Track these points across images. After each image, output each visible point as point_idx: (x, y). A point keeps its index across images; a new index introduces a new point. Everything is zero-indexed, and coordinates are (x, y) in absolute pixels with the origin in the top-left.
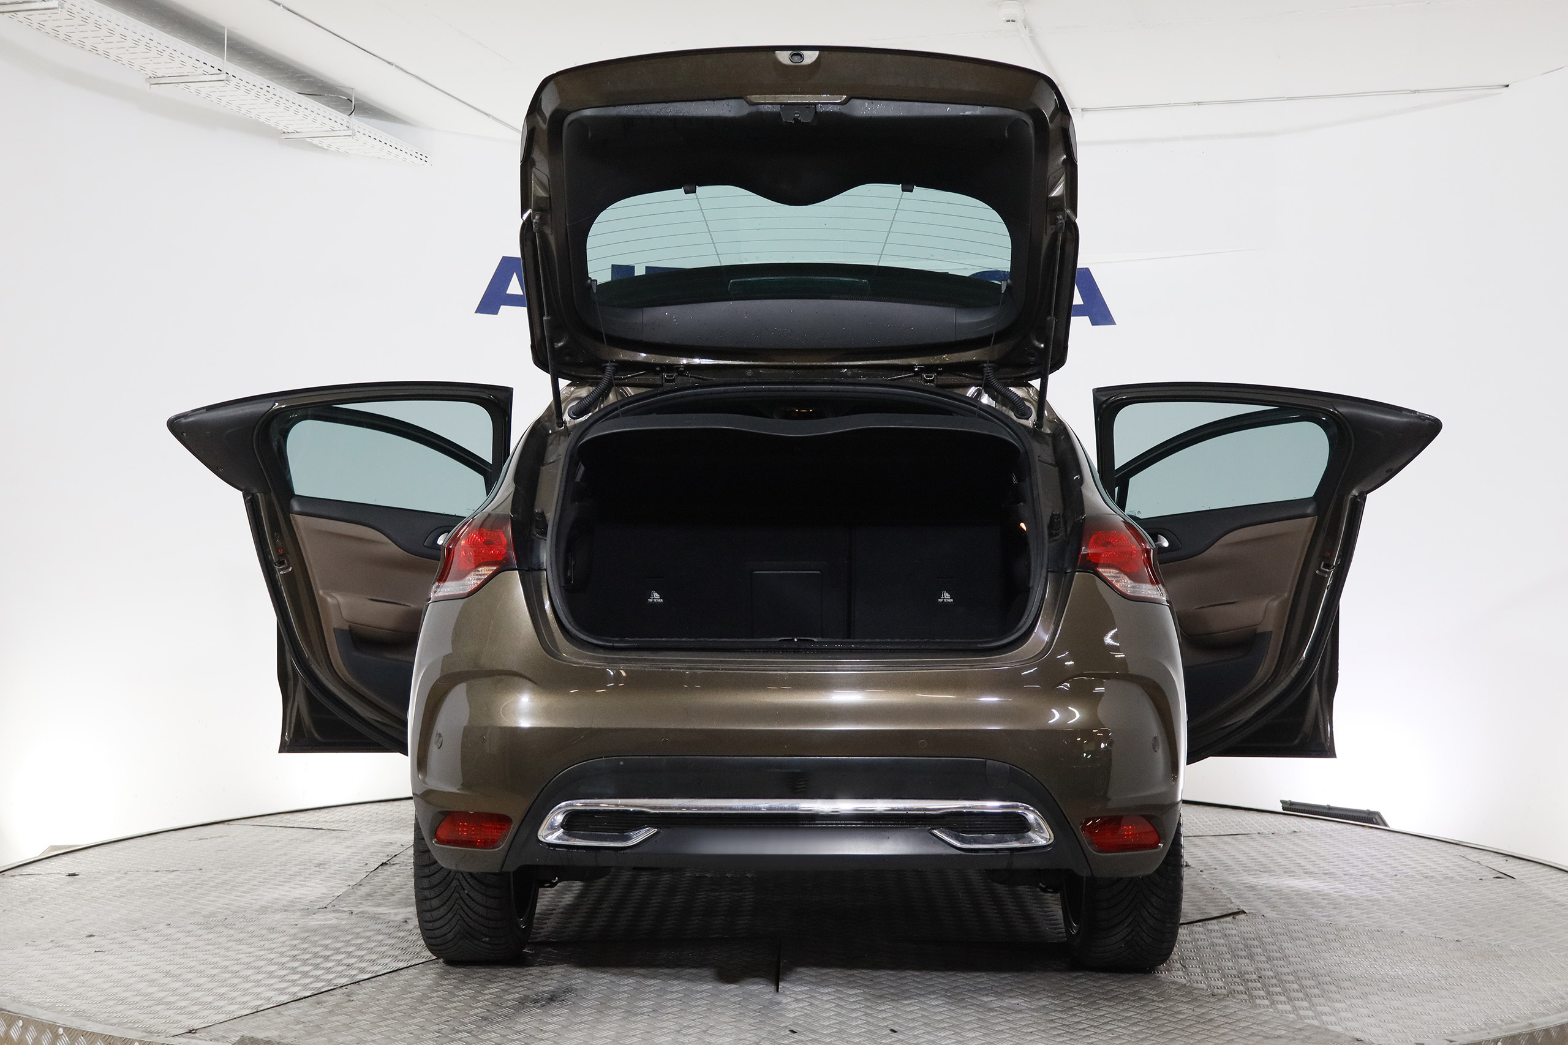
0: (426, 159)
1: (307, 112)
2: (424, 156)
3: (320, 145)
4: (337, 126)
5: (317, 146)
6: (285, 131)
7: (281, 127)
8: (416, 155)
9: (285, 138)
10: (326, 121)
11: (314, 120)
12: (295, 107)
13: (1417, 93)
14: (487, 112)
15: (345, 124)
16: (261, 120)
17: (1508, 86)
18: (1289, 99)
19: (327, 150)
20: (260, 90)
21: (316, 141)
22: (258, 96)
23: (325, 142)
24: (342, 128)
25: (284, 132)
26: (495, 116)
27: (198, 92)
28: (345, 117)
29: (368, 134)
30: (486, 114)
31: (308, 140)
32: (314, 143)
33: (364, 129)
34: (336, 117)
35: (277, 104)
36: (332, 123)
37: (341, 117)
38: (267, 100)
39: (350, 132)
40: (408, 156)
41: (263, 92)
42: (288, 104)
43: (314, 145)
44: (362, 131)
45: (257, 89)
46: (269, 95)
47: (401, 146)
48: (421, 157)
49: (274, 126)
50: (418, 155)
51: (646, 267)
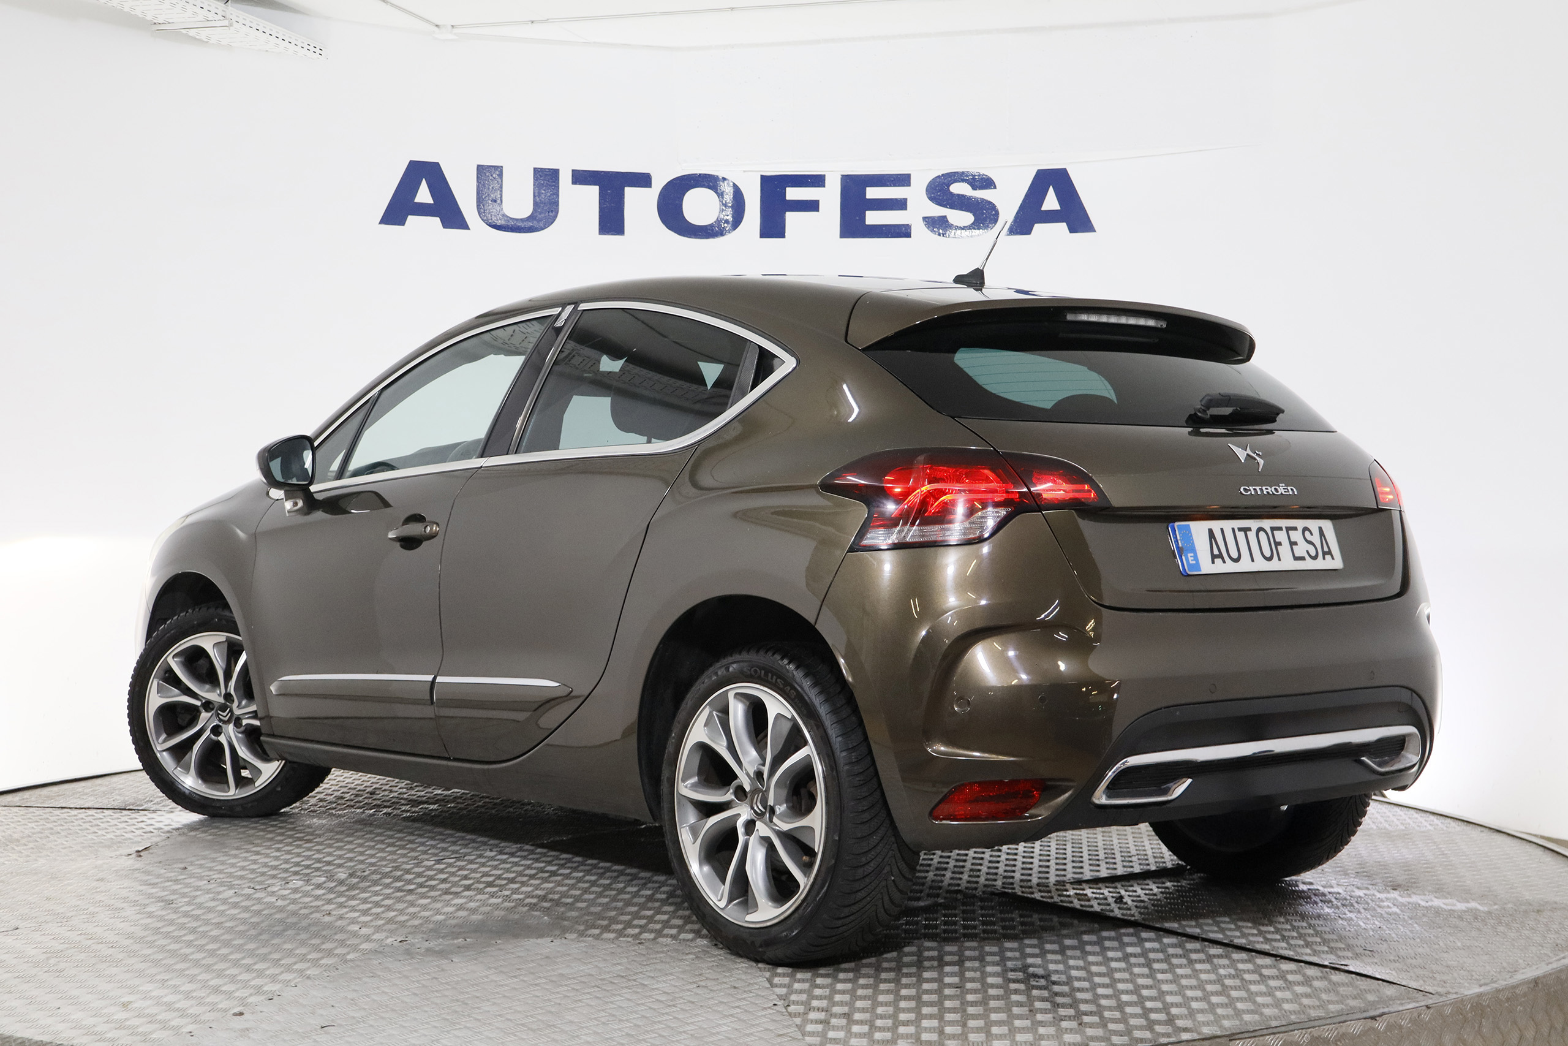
0: (321, 52)
2: (318, 48)
3: (197, 37)
4: (211, 16)
5: (193, 38)
6: (156, 22)
7: (149, 18)
8: (309, 47)
9: (156, 29)
11: (184, 9)
15: (220, 13)
16: (125, 10)
19: (207, 42)
21: (192, 33)
23: (203, 34)
24: (217, 17)
28: (221, 5)
31: (183, 31)
32: (191, 35)
33: (244, 19)
34: (210, 6)
36: (204, 12)
37: (215, 6)
39: (226, 23)
40: (298, 49)
44: (241, 21)
47: (290, 37)
48: (315, 50)
49: (141, 16)
50: (311, 48)
51: (573, 171)
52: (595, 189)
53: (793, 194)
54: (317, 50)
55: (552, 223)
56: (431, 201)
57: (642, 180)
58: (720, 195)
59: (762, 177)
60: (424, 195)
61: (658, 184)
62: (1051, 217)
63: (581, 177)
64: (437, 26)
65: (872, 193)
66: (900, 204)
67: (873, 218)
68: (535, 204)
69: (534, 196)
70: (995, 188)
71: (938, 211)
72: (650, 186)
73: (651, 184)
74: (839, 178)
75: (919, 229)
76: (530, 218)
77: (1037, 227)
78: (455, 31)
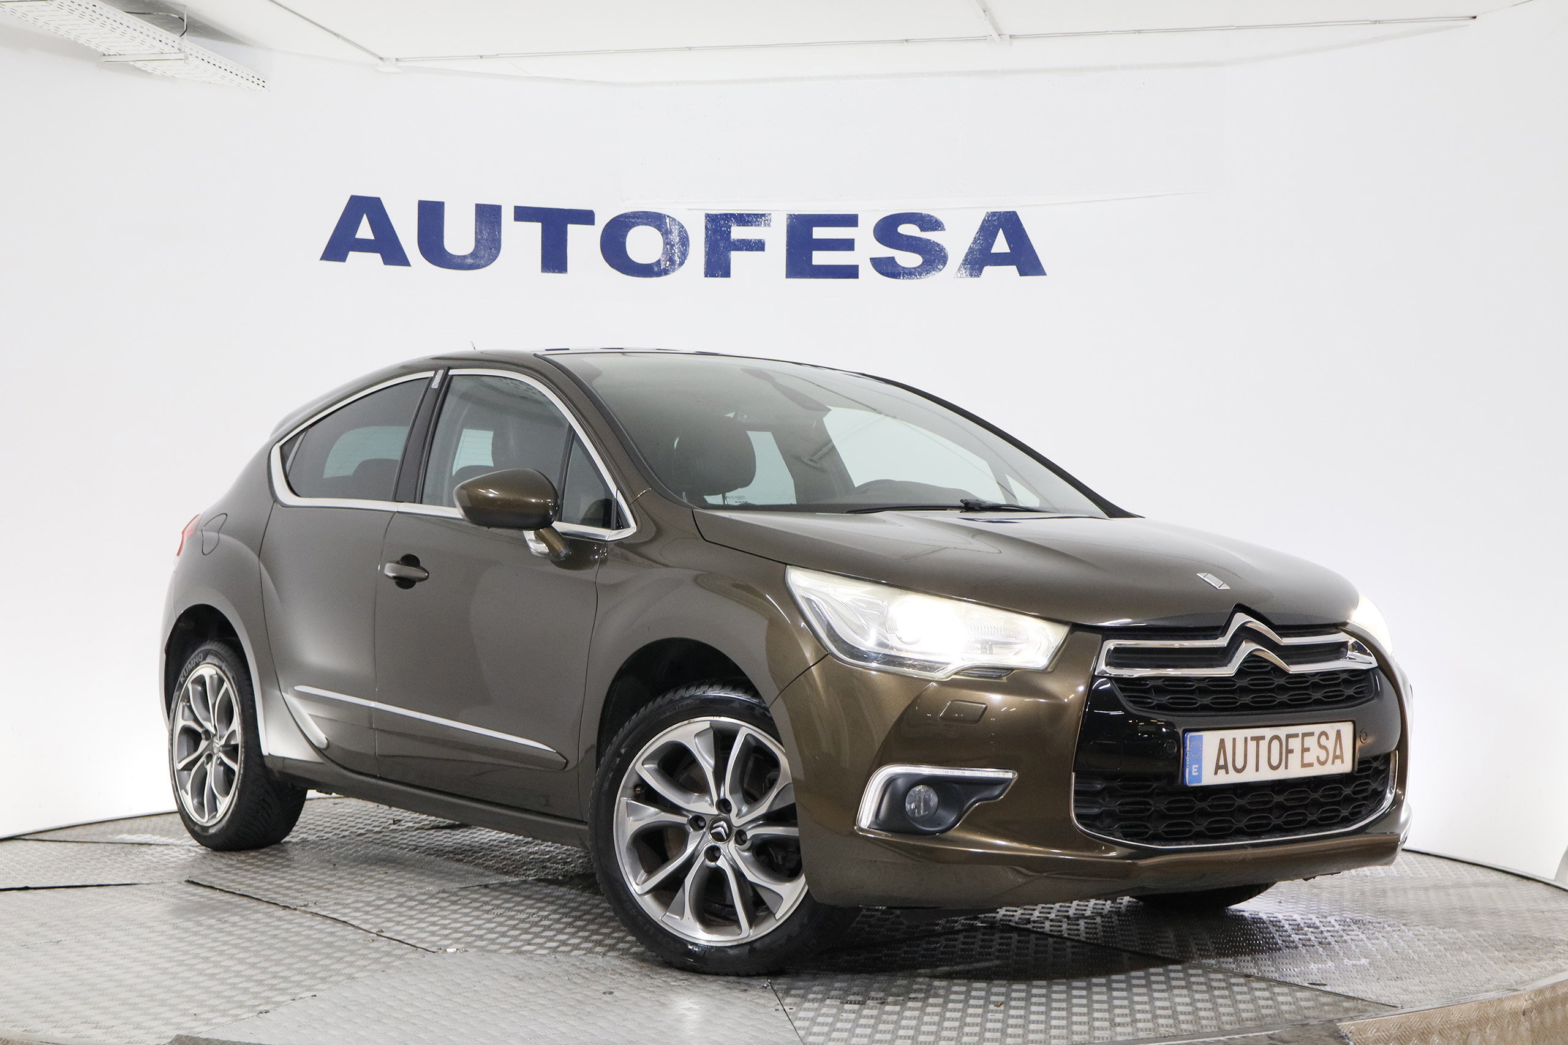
0: (263, 84)
1: (136, 34)
2: (261, 80)
3: (143, 69)
4: (167, 49)
5: (139, 70)
6: (106, 53)
7: (102, 49)
8: (253, 80)
9: (103, 60)
10: (156, 43)
11: (143, 42)
12: (123, 28)
13: (1377, 24)
14: (337, 32)
15: (177, 46)
16: (80, 42)
17: (1475, 17)
18: (1238, 28)
19: (151, 74)
20: (85, 10)
21: (139, 65)
22: (82, 16)
23: (151, 67)
24: (174, 50)
25: (104, 55)
26: (345, 36)
27: (13, 11)
28: (175, 37)
29: (201, 57)
30: (335, 34)
31: (131, 63)
33: (197, 52)
34: (167, 38)
35: (103, 25)
36: (163, 45)
37: (171, 37)
38: (92, 21)
39: (182, 56)
40: (244, 81)
41: (89, 12)
42: (115, 25)
43: (137, 68)
44: (195, 54)
45: (82, 9)
46: (95, 16)
47: (237, 70)
48: (258, 82)
49: (94, 48)
50: (255, 80)
51: (515, 207)
52: (538, 226)
53: (738, 233)
54: (260, 82)
55: (494, 260)
56: (372, 237)
57: (586, 217)
58: (666, 233)
59: (707, 216)
60: (365, 231)
61: (601, 221)
62: (1001, 260)
63: (523, 214)
64: (380, 58)
65: (819, 233)
66: (847, 245)
67: (820, 258)
68: (477, 241)
69: (476, 233)
70: (943, 229)
71: (885, 252)
72: (593, 224)
73: (594, 221)
74: (785, 217)
75: (867, 271)
76: (473, 255)
77: (988, 270)
78: (400, 64)
